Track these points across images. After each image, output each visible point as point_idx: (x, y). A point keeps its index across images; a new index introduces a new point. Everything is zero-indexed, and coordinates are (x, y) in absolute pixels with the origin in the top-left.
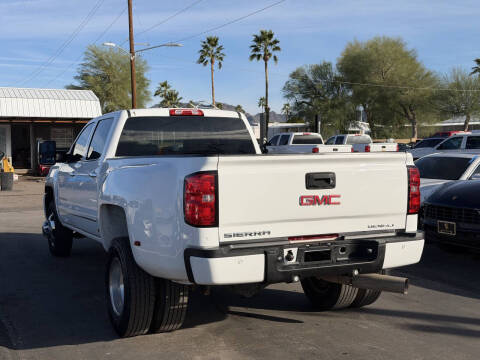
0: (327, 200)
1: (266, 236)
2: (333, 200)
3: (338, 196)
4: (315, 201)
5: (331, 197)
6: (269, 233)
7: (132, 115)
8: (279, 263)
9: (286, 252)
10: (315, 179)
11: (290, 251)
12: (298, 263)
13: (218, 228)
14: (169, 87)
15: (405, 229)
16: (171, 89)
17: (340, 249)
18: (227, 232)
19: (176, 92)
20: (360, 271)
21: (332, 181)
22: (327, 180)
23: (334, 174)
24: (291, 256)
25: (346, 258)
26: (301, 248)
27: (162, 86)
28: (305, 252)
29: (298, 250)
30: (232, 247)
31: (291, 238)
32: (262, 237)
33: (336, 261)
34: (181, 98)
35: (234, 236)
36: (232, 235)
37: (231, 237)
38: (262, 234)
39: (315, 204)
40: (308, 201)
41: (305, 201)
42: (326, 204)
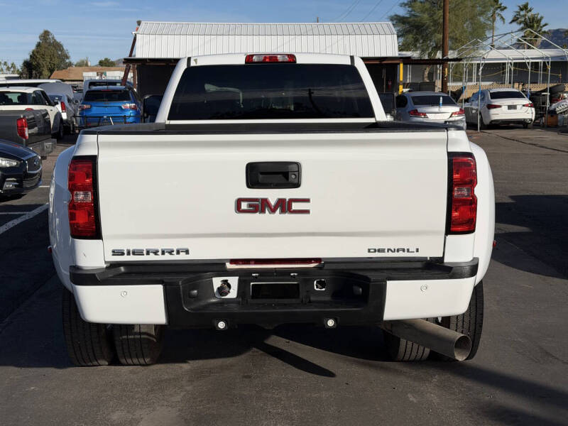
0: (284, 206)
1: (182, 256)
2: (295, 206)
3: (307, 201)
4: (259, 206)
5: (292, 200)
6: (187, 252)
7: (193, 64)
8: (193, 300)
9: (217, 282)
10: (262, 173)
11: (225, 282)
12: (240, 299)
13: (101, 241)
14: (530, 11)
15: (443, 258)
16: (533, 12)
17: (315, 282)
18: (118, 247)
19: (539, 17)
20: (338, 321)
21: (293, 176)
22: (284, 175)
23: (298, 164)
24: (227, 289)
25: (328, 298)
26: (244, 277)
27: (522, 10)
28: (251, 284)
29: (239, 281)
30: (122, 269)
31: (233, 261)
32: (175, 257)
33: (310, 302)
34: (546, 25)
35: (129, 254)
36: (125, 252)
37: (123, 254)
38: (175, 253)
39: (263, 211)
40: (250, 206)
41: (244, 206)
42: (283, 211)
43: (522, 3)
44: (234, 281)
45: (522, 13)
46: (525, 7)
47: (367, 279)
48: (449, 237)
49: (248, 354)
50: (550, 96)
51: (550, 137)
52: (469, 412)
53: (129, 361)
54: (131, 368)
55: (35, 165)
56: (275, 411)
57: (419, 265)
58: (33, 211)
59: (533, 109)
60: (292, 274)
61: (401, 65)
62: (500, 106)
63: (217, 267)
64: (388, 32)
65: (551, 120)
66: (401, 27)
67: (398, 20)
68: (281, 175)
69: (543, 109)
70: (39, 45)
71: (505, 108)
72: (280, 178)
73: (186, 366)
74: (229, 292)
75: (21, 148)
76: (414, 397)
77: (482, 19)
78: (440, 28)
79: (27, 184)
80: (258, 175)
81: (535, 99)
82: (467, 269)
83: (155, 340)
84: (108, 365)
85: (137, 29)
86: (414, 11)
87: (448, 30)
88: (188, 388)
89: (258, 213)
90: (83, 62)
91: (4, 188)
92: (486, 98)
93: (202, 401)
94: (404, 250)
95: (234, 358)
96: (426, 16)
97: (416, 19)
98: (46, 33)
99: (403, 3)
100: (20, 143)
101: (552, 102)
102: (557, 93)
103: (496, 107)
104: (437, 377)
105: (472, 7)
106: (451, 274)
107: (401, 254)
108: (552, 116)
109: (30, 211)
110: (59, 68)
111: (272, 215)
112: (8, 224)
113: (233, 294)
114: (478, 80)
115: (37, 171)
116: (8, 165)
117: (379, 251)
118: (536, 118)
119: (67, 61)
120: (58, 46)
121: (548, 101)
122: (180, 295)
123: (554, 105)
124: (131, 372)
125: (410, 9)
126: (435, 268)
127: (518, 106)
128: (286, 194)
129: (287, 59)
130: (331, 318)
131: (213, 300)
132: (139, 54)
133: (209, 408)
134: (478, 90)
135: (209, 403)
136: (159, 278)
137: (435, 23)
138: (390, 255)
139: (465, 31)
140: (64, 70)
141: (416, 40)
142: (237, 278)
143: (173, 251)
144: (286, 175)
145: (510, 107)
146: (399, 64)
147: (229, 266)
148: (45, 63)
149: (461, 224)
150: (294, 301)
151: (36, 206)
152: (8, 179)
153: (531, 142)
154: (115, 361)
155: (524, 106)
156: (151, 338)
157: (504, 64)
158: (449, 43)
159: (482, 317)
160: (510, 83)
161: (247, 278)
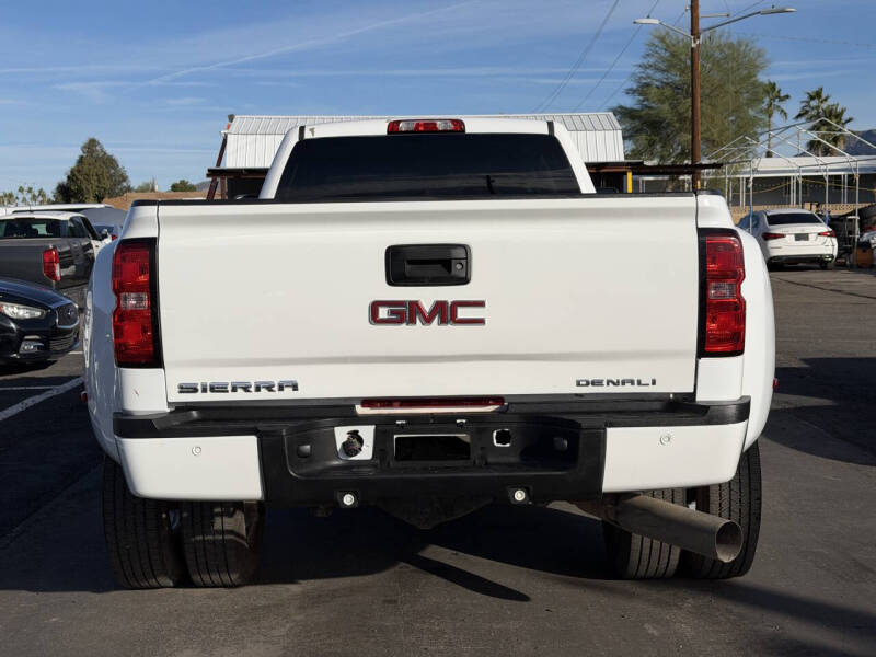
0: (445, 313)
1: (288, 394)
2: (462, 313)
3: (481, 304)
4: (406, 313)
5: (457, 304)
6: (295, 387)
7: (308, 135)
8: (304, 460)
9: (341, 434)
10: (411, 262)
11: (355, 434)
12: (378, 461)
13: (162, 370)
14: (826, 100)
15: (694, 395)
16: (830, 102)
17: (495, 434)
18: (189, 380)
19: (839, 110)
20: (532, 493)
21: (459, 267)
22: (443, 264)
23: (465, 248)
24: (358, 445)
25: (514, 459)
26: (384, 426)
27: (812, 98)
28: (395, 437)
29: (376, 431)
30: (194, 414)
31: (367, 402)
32: (277, 395)
33: (487, 464)
34: (850, 120)
35: (204, 390)
36: (199, 387)
37: (195, 390)
38: (276, 388)
39: (412, 321)
40: (392, 312)
41: (383, 313)
42: (443, 321)
43: (813, 89)
44: (368, 433)
45: (813, 103)
46: (817, 95)
47: (576, 425)
48: (703, 361)
49: (392, 570)
50: (860, 221)
51: (862, 281)
52: (741, 649)
53: (206, 578)
54: (209, 591)
55: (69, 317)
56: (433, 648)
57: (657, 405)
58: (65, 385)
59: (835, 240)
60: (458, 421)
61: (629, 175)
62: (782, 236)
63: (342, 411)
64: (608, 126)
65: (864, 257)
66: (627, 125)
67: (623, 114)
68: (440, 266)
69: (850, 241)
70: (81, 161)
71: (790, 239)
72: (438, 270)
73: (295, 588)
74: (360, 449)
75: (50, 292)
76: (654, 628)
77: (751, 112)
78: (688, 125)
79: (55, 345)
80: (405, 264)
81: (837, 226)
82: (732, 410)
83: (247, 546)
84: (174, 587)
85: (228, 127)
86: (648, 100)
87: (700, 129)
88: (298, 618)
89: (404, 325)
90: (148, 185)
91: (21, 351)
92: (762, 224)
93: (319, 635)
94: (632, 382)
95: (370, 576)
96: (666, 107)
97: (651, 112)
98: (92, 144)
99: (631, 89)
100: (49, 285)
101: (863, 230)
102: (870, 217)
103: (776, 236)
104: (691, 601)
105: (736, 93)
106: (706, 418)
107: (628, 389)
108: (864, 251)
109: (62, 384)
110: (112, 195)
111: (427, 328)
112: (26, 401)
113: (366, 453)
114: (747, 203)
115: (72, 326)
116: (27, 316)
117: (594, 383)
118: (839, 256)
119: (125, 184)
120: (110, 162)
121: (857, 229)
122: (283, 451)
123: (866, 234)
124: (209, 597)
125: (641, 98)
126: (683, 409)
127: (810, 236)
128: (449, 293)
129: (451, 126)
130: (521, 488)
131: (336, 463)
132: (231, 162)
133: (330, 645)
134: (747, 213)
135: (329, 637)
136: (251, 425)
137: (681, 119)
138: (612, 389)
139: (728, 130)
140: (118, 198)
141: (652, 144)
142: (373, 427)
143: (273, 386)
144: (447, 264)
145: (799, 237)
146: (625, 173)
147: (360, 410)
148: (91, 187)
149: (719, 341)
150: (460, 463)
151: (69, 378)
152: (26, 338)
153: (832, 288)
154: (184, 581)
155: (819, 234)
156: (241, 541)
157: (788, 179)
158: (702, 146)
159: (760, 503)
160: (797, 203)
161: (388, 428)
